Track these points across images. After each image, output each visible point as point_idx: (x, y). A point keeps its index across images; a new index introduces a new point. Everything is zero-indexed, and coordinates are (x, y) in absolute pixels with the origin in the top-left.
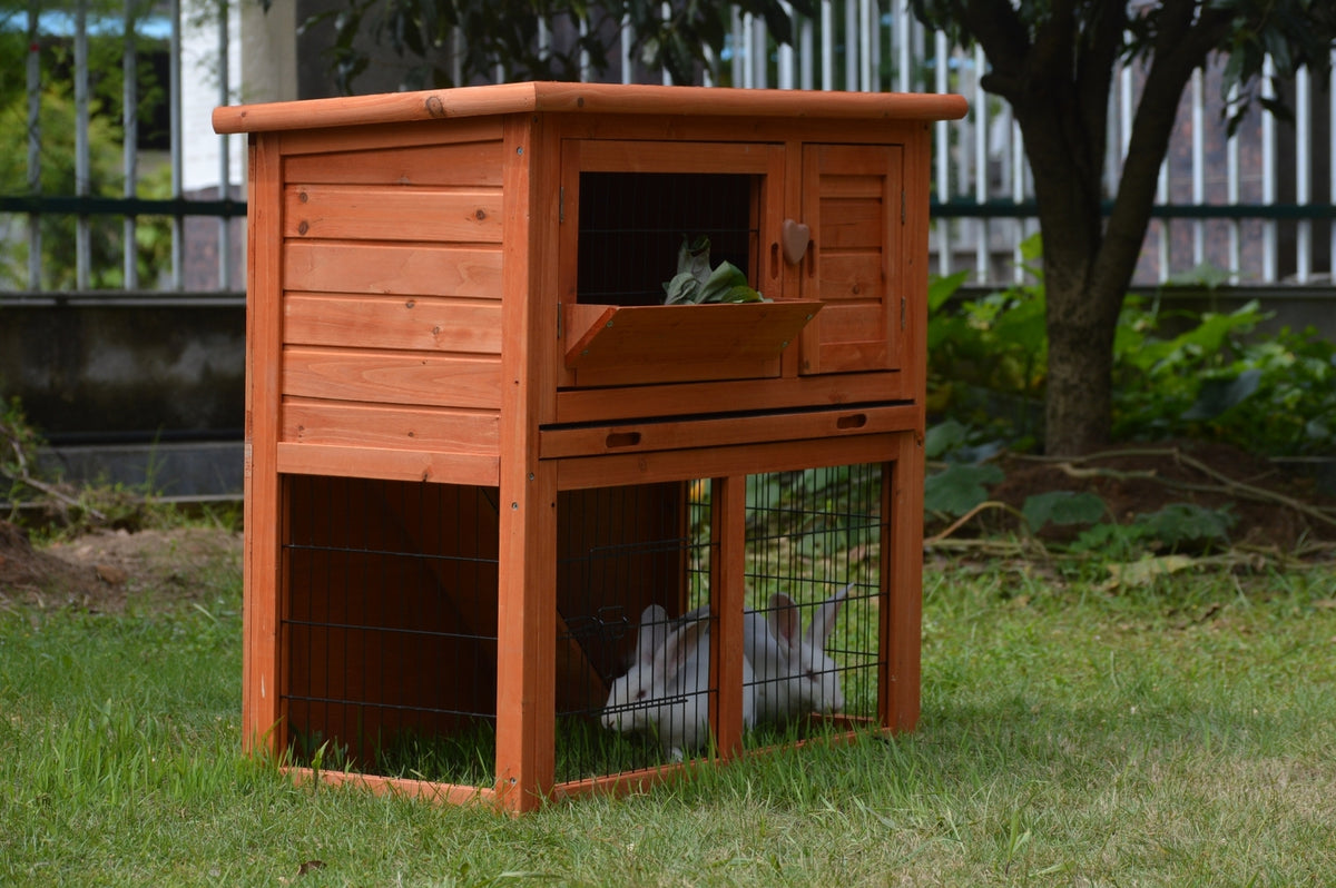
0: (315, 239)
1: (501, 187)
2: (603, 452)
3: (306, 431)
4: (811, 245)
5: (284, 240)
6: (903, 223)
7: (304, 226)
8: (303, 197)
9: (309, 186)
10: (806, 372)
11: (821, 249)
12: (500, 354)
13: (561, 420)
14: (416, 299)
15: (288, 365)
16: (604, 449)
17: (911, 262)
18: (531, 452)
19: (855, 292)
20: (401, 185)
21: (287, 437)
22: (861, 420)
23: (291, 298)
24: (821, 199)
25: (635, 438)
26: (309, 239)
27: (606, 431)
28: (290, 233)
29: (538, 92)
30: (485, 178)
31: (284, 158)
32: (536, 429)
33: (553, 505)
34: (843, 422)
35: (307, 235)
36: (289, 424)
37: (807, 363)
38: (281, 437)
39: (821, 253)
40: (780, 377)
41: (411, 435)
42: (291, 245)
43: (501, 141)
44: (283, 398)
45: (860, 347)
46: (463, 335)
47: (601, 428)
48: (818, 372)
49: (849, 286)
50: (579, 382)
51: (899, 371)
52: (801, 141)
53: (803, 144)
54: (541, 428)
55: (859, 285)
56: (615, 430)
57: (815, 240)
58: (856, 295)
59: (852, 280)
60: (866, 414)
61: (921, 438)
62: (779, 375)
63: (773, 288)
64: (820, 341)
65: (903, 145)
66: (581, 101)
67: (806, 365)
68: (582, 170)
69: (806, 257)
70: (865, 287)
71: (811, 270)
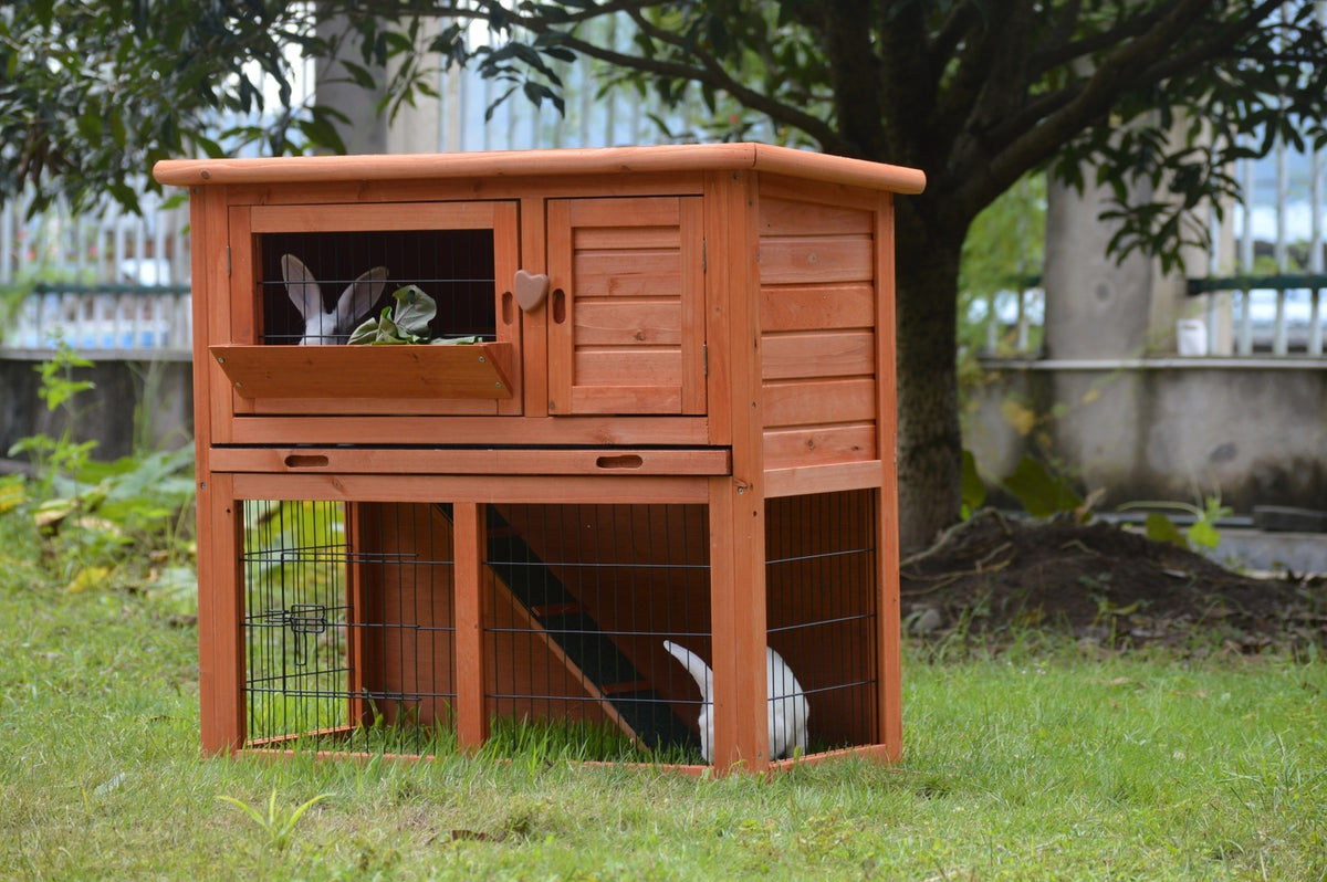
2: (282, 470)
4: (558, 294)
6: (705, 271)
10: (551, 412)
11: (573, 298)
13: (235, 441)
16: (283, 467)
17: (717, 309)
18: (202, 466)
19: (638, 337)
22: (637, 461)
24: (574, 250)
25: (324, 460)
27: (286, 453)
33: (228, 511)
34: (601, 462)
37: (557, 403)
39: (574, 301)
40: (523, 415)
45: (635, 391)
47: (279, 450)
48: (569, 413)
49: (629, 332)
50: (258, 410)
51: (706, 416)
52: (542, 197)
53: (546, 200)
54: (216, 446)
55: (645, 331)
56: (296, 452)
57: (564, 289)
58: (641, 340)
59: (634, 327)
60: (640, 456)
61: (743, 485)
62: (520, 413)
63: (506, 332)
64: (573, 384)
65: (703, 195)
66: (205, 174)
67: (555, 405)
68: (253, 231)
69: (550, 301)
70: (655, 334)
71: (561, 317)
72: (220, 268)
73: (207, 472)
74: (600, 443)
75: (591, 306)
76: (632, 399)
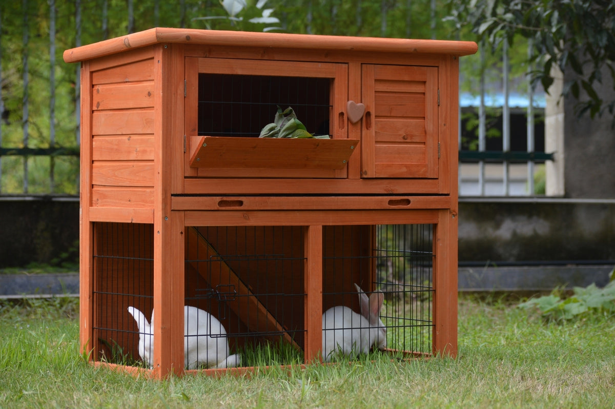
0: (102, 110)
1: (153, 80)
2: (216, 209)
3: (100, 201)
4: (368, 114)
5: (93, 112)
6: (439, 105)
7: (98, 104)
8: (98, 91)
9: (100, 86)
10: (365, 176)
11: (376, 116)
12: (153, 160)
13: (186, 192)
14: (131, 136)
15: (94, 170)
16: (217, 207)
17: (445, 125)
18: (165, 206)
19: (404, 138)
20: (127, 82)
21: (93, 205)
22: (408, 202)
23: (95, 138)
24: (375, 92)
25: (241, 203)
26: (99, 110)
27: (218, 199)
28: (95, 108)
29: (157, 32)
30: (150, 76)
31: (92, 73)
32: (169, 195)
33: (182, 233)
34: (391, 202)
35: (99, 109)
36: (94, 199)
37: (366, 172)
38: (91, 205)
39: (375, 118)
40: (347, 178)
41: (130, 201)
42: (95, 113)
43: (153, 58)
44: (92, 186)
45: (406, 166)
46: (144, 152)
47: (214, 197)
48: (374, 177)
49: (400, 135)
50: (200, 175)
51: (437, 179)
53: (362, 64)
54: (172, 195)
55: (407, 135)
56: (225, 198)
57: (371, 112)
58: (405, 140)
59: (402, 133)
60: (410, 199)
61: (454, 213)
62: (346, 177)
63: (339, 132)
64: (376, 162)
65: (438, 67)
66: (188, 37)
67: (366, 173)
68: (200, 72)
69: (364, 118)
70: (412, 136)
71: (368, 126)
72: (179, 92)
73: (169, 210)
74: (386, 193)
75: (381, 121)
76: (404, 170)
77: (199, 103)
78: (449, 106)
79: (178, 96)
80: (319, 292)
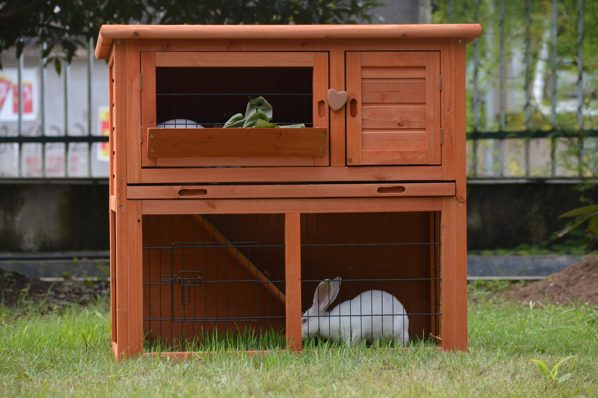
2: (176, 197)
4: (354, 102)
6: (441, 91)
10: (349, 164)
11: (362, 104)
13: (143, 182)
16: (177, 196)
17: (448, 110)
18: (120, 196)
19: (399, 124)
22: (403, 189)
24: (362, 79)
25: (205, 192)
27: (179, 188)
32: (124, 184)
33: (139, 221)
34: (380, 190)
39: (362, 106)
40: (330, 166)
45: (400, 153)
47: (174, 187)
48: (361, 164)
49: (394, 122)
50: (159, 165)
51: (441, 165)
52: (344, 50)
53: (345, 52)
54: (128, 185)
55: (403, 122)
56: (186, 187)
57: (357, 100)
58: (400, 126)
59: (397, 119)
60: (404, 186)
61: (462, 200)
62: (328, 165)
63: (319, 121)
64: (362, 149)
65: (440, 51)
66: (136, 33)
67: (351, 161)
68: (157, 66)
69: (348, 106)
70: (409, 122)
71: (354, 114)
72: (134, 86)
73: (125, 199)
74: (377, 180)
75: (371, 108)
76: (398, 157)
77: (157, 96)
78: (453, 90)
79: (133, 90)
80: (298, 279)
